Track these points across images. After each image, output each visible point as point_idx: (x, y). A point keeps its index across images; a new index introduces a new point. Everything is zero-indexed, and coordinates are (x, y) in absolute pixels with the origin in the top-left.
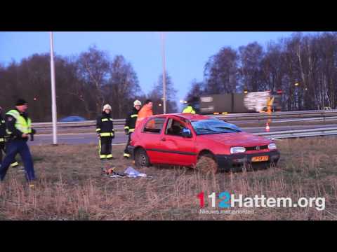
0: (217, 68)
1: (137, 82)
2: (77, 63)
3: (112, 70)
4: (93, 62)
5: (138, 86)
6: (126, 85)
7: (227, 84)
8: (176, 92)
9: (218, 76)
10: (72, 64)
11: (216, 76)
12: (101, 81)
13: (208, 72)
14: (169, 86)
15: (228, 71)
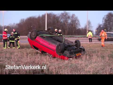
0: (107, 20)
1: (80, 23)
2: (60, 16)
3: (71, 19)
4: (65, 16)
5: (79, 24)
6: (75, 24)
7: (110, 25)
8: (92, 27)
9: (107, 22)
10: (58, 17)
11: (106, 22)
12: (67, 22)
13: (104, 21)
14: (90, 25)
15: (110, 20)
